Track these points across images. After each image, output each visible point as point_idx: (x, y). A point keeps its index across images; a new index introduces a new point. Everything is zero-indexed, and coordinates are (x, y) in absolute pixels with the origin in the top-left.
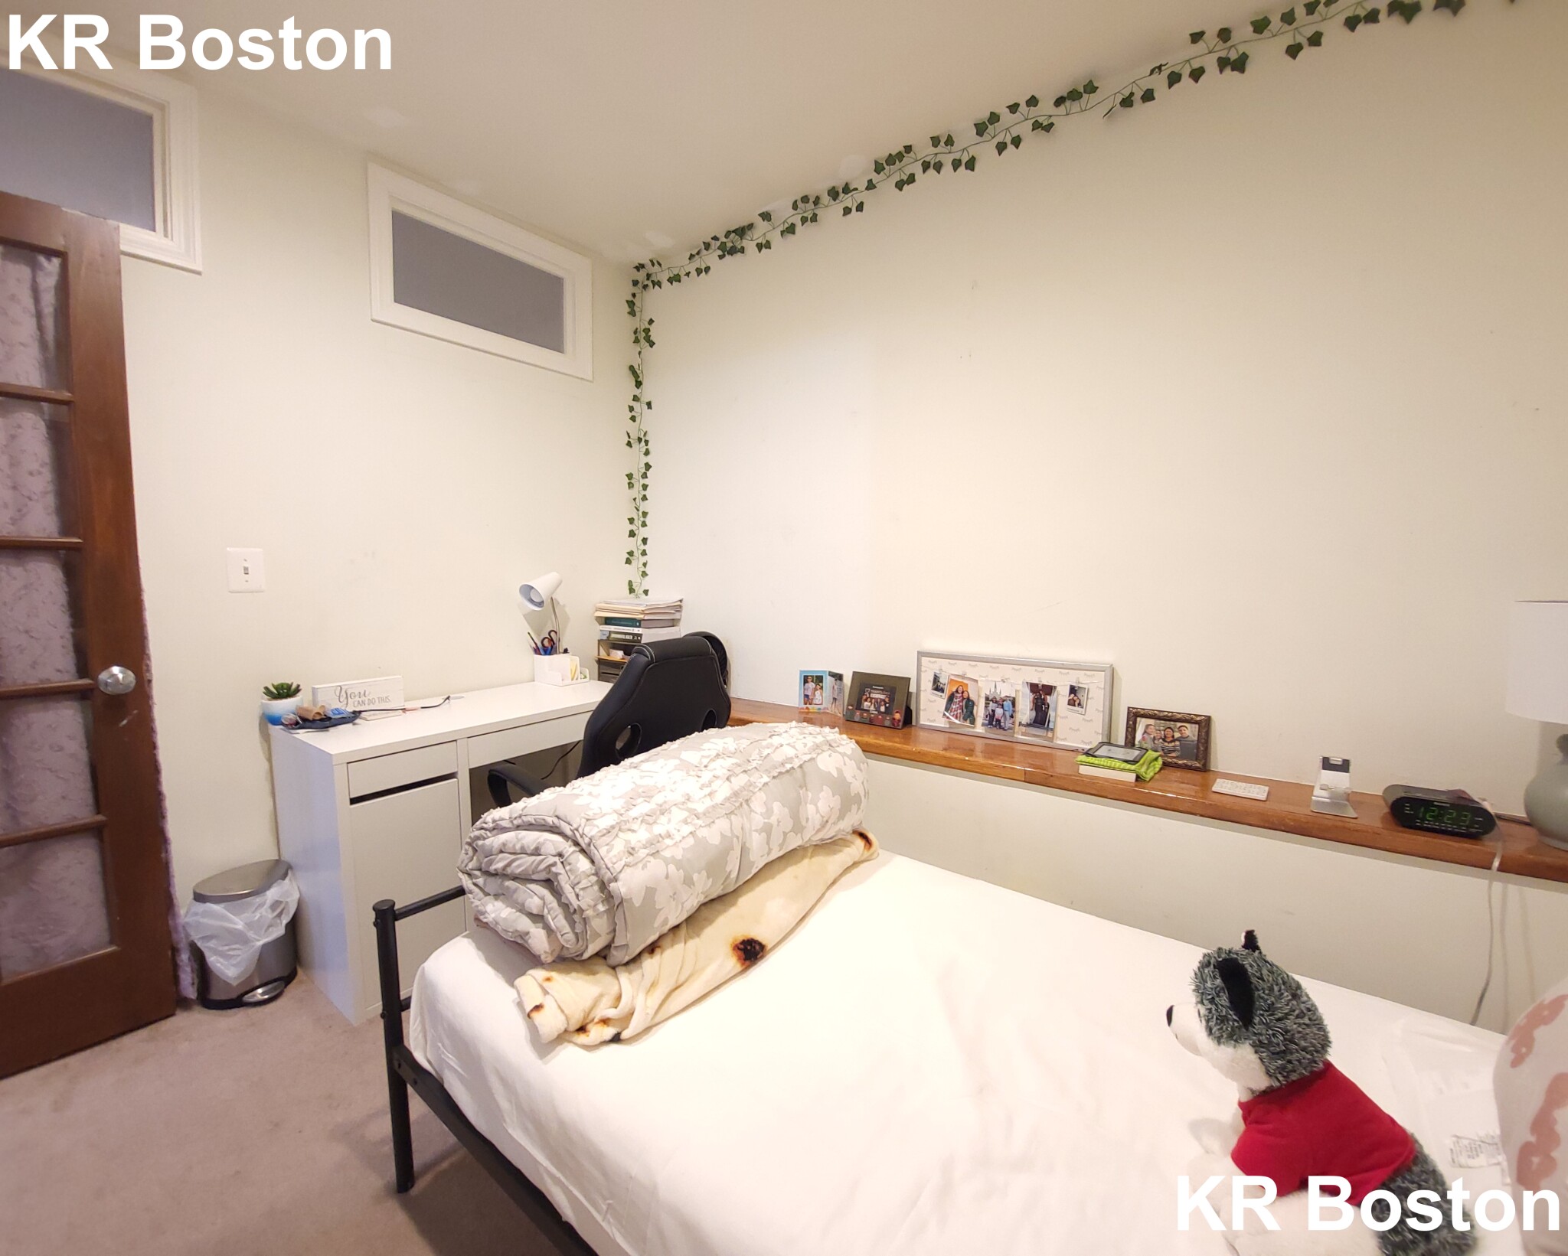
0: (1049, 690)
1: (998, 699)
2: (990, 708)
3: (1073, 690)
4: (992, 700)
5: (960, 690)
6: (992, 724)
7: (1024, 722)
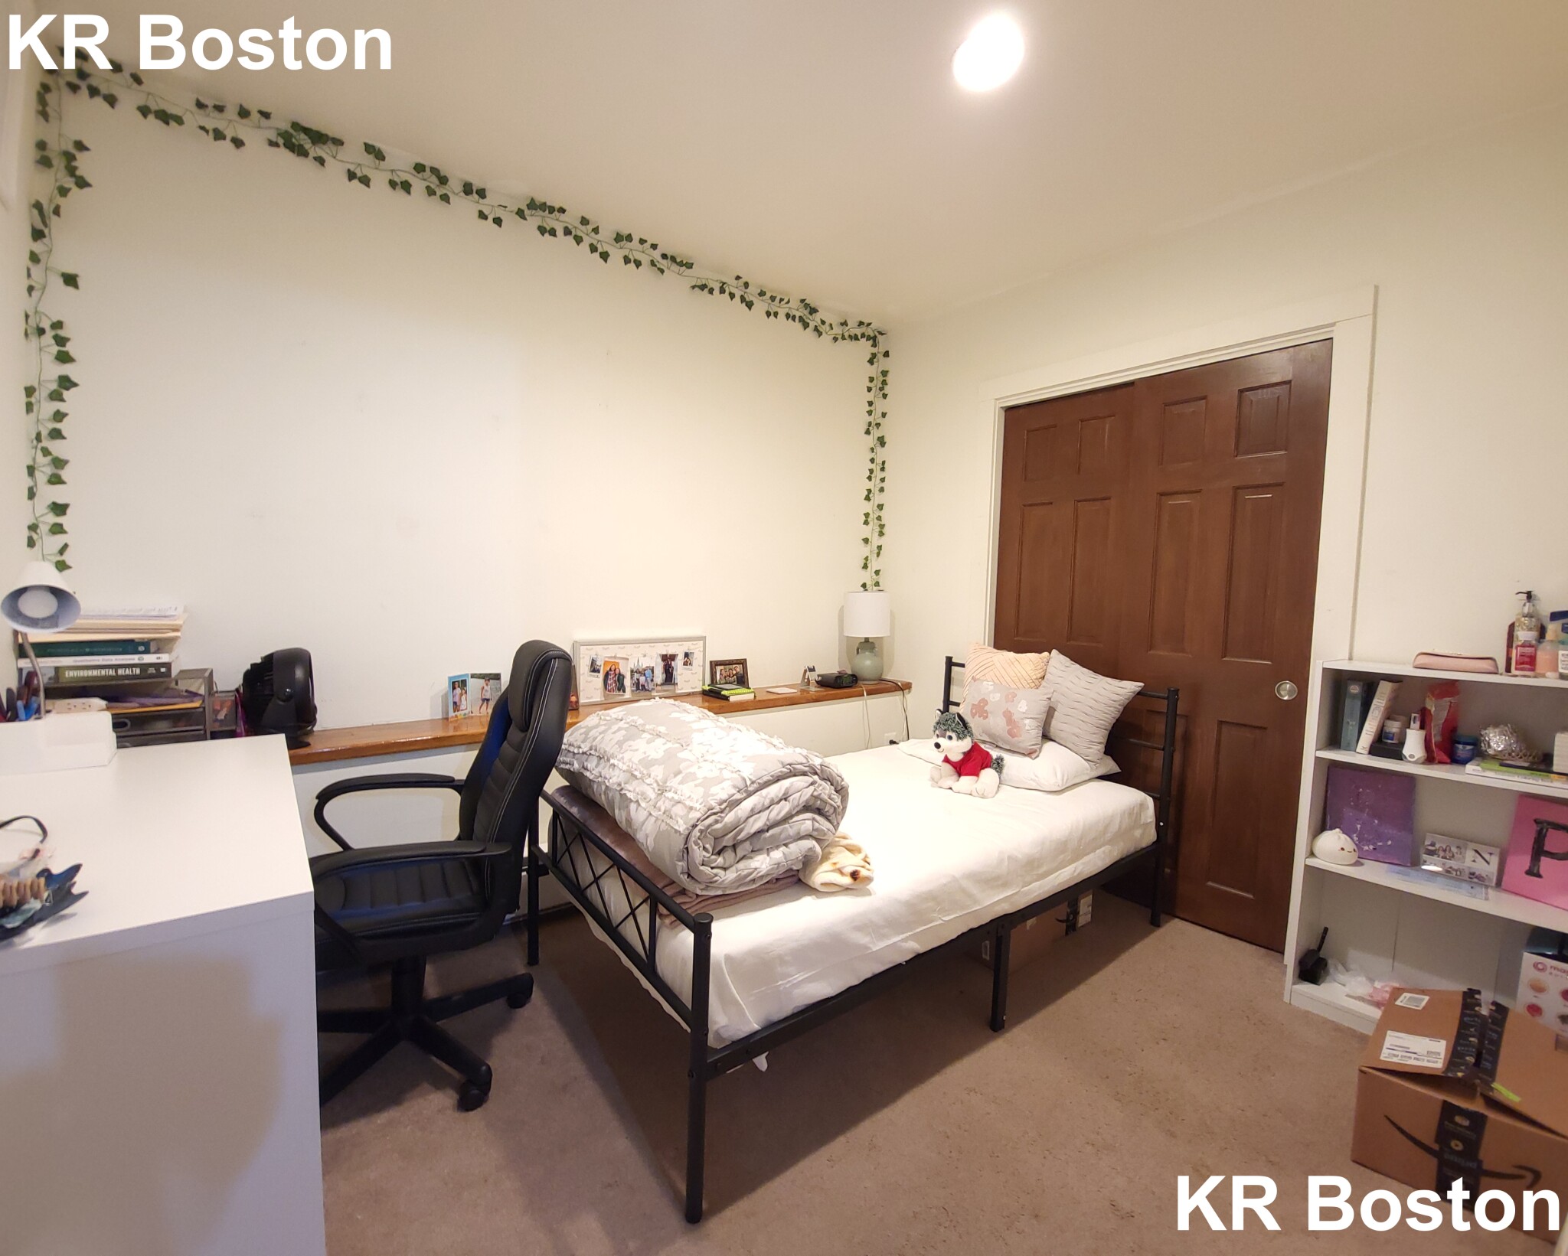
0: (673, 657)
1: (641, 670)
2: (635, 678)
3: (687, 655)
4: (636, 672)
5: (613, 668)
6: (639, 689)
7: (659, 683)
